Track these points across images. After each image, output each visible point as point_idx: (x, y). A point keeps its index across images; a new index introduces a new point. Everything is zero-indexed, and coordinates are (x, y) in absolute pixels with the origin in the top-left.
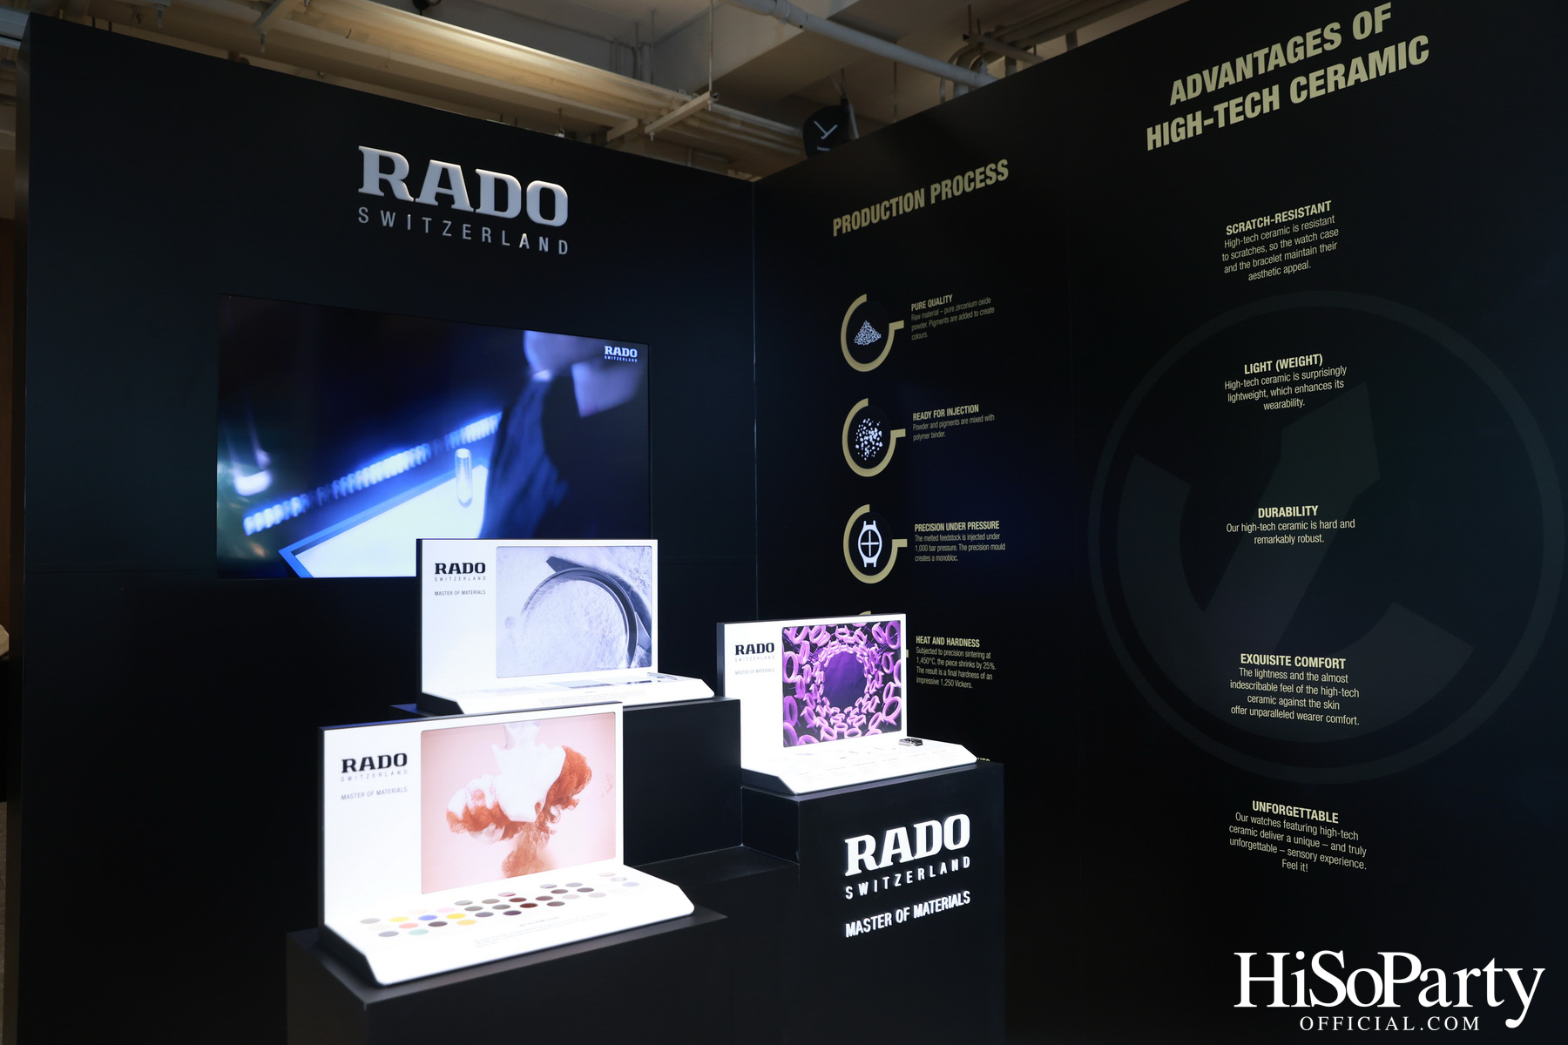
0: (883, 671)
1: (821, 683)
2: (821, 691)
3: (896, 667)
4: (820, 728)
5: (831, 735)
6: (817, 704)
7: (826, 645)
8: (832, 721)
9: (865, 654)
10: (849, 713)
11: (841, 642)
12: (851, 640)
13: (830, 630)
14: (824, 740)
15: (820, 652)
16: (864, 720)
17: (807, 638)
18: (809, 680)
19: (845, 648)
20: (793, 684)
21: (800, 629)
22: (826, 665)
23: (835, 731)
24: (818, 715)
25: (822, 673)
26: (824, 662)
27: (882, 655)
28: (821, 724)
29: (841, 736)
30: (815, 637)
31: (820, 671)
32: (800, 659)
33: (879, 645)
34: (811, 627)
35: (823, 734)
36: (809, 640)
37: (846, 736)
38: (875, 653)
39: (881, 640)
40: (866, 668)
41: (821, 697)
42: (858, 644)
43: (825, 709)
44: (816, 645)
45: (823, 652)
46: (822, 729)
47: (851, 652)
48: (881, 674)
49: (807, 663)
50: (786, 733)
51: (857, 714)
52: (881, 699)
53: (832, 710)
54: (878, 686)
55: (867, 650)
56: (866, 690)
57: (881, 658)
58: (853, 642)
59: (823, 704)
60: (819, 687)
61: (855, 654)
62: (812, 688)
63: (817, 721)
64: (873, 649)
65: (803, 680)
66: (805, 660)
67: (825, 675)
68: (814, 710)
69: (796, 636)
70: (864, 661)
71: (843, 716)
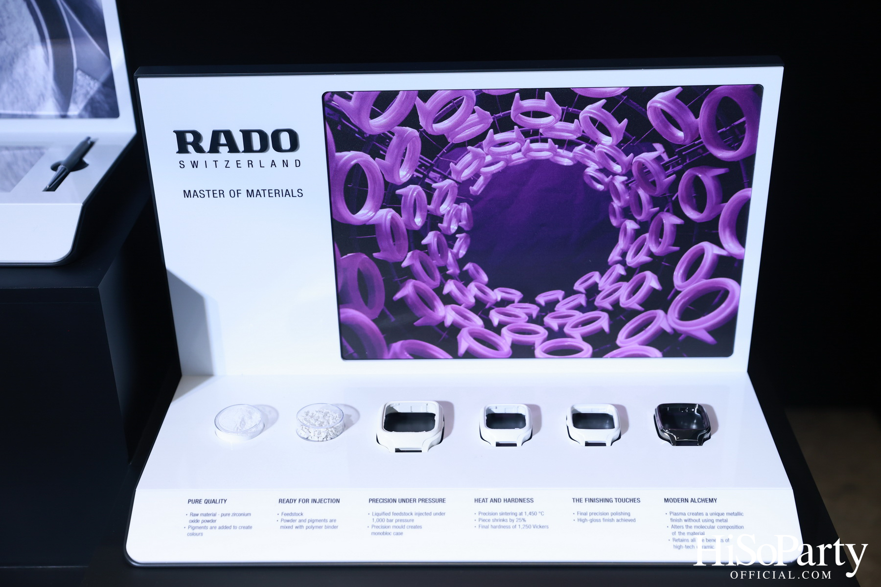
0: (680, 214)
1: (460, 230)
2: (460, 248)
3: (727, 208)
4: (455, 329)
5: (493, 346)
6: (446, 277)
7: (477, 140)
8: (496, 318)
9: (617, 168)
10: (550, 306)
11: (533, 134)
12: (568, 130)
13: (484, 99)
14: (470, 355)
15: (456, 159)
16: (604, 323)
17: (411, 119)
18: (418, 221)
19: (542, 151)
20: (369, 229)
21: (385, 99)
22: (477, 187)
23: (506, 339)
24: (448, 300)
25: (464, 208)
26: (472, 181)
27: (679, 174)
28: (459, 319)
29: (522, 351)
30: (438, 120)
31: (458, 201)
32: (392, 170)
33: (670, 148)
34: (425, 95)
35: (465, 342)
36: (417, 126)
37: (538, 352)
38: (653, 167)
39: (681, 134)
40: (616, 204)
41: (461, 262)
42: (591, 143)
43: (473, 289)
44: (441, 139)
45: (468, 157)
46: (464, 332)
47: (567, 162)
48: (670, 220)
49: (412, 181)
50: (347, 330)
51: (579, 308)
52: (666, 279)
53: (497, 295)
54: (654, 249)
55: (626, 159)
56: (614, 256)
57: (675, 183)
58: (573, 137)
59: (465, 279)
60: (451, 239)
61: (580, 167)
62: (430, 238)
63: (447, 314)
64: (647, 157)
65: (401, 220)
66: (404, 174)
67: (474, 214)
68: (439, 290)
69: (374, 115)
70: (611, 187)
71: (534, 310)
